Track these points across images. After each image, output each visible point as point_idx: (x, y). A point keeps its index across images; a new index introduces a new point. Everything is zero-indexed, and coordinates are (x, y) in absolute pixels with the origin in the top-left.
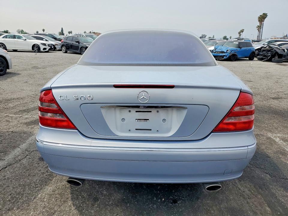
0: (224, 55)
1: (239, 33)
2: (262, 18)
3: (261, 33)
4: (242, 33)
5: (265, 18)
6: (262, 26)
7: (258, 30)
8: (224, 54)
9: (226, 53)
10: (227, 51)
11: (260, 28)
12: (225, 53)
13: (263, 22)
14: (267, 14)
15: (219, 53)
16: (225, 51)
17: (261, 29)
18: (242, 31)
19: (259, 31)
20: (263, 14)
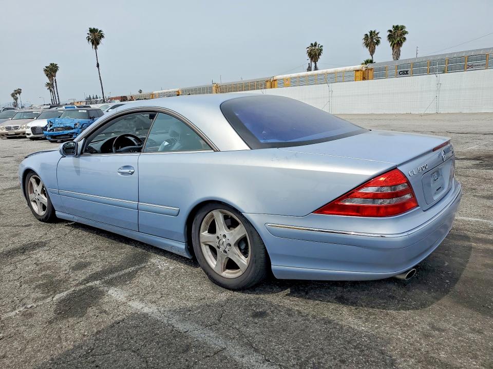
0: (73, 133)
1: (13, 95)
2: (51, 71)
3: (56, 95)
4: (18, 94)
5: (55, 71)
6: (54, 84)
7: (49, 90)
8: (72, 131)
9: (75, 128)
10: (75, 125)
11: (51, 86)
12: (72, 129)
13: (54, 78)
14: (56, 65)
15: (61, 130)
16: (73, 126)
17: (55, 88)
18: (19, 92)
19: (51, 91)
20: (51, 64)
